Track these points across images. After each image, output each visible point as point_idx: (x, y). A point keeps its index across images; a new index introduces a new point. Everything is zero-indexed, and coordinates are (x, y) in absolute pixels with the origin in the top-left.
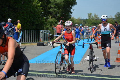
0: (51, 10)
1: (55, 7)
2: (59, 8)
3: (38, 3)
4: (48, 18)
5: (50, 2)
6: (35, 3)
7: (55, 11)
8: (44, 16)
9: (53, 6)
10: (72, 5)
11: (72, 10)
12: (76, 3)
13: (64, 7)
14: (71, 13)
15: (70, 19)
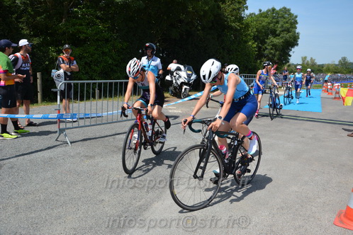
0: (266, 52)
1: (272, 49)
2: (276, 50)
3: (253, 43)
4: (261, 62)
5: (266, 43)
6: (250, 43)
7: (271, 53)
8: (256, 59)
9: (269, 47)
10: (293, 46)
11: (291, 53)
12: (297, 45)
13: (283, 49)
14: (290, 56)
15: (288, 64)
